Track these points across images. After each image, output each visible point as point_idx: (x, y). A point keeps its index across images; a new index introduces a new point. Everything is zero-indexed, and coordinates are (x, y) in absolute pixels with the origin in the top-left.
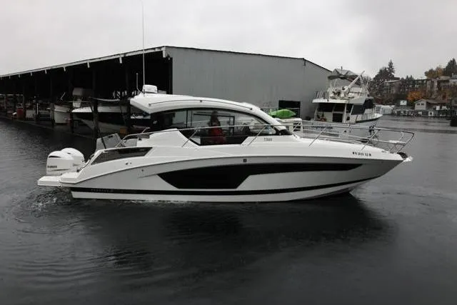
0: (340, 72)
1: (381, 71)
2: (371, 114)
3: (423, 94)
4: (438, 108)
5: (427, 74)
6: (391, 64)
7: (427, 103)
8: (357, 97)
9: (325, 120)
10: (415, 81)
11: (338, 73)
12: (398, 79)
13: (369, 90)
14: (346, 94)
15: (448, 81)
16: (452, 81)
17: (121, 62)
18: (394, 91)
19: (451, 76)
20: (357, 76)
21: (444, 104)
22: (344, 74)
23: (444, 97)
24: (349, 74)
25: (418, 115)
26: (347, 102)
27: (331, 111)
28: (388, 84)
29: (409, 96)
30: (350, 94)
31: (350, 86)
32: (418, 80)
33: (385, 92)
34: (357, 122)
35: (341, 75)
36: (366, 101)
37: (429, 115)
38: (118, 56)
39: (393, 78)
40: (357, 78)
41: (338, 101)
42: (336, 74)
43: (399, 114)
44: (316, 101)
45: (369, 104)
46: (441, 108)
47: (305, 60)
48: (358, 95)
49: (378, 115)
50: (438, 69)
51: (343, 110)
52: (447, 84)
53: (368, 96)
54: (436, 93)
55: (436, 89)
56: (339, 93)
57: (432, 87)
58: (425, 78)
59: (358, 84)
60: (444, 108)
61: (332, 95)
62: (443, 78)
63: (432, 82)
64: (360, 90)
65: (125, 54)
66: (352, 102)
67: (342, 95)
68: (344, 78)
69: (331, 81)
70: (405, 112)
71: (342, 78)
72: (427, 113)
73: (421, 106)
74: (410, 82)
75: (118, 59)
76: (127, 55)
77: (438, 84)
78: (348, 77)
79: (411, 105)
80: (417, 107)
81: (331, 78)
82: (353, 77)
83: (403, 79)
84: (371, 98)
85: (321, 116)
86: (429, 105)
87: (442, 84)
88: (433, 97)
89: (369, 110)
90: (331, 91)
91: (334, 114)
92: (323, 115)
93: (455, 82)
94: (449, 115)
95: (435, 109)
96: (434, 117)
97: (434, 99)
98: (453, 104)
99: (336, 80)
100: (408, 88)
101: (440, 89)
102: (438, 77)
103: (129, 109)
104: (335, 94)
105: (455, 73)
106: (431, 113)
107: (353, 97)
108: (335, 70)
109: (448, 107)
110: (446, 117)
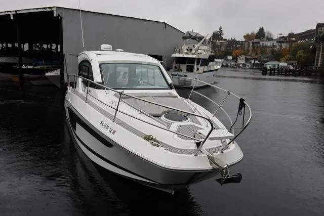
1: (214, 33)
2: (213, 66)
3: (243, 52)
4: (253, 62)
5: (245, 37)
6: (221, 29)
7: (246, 58)
8: (204, 53)
9: (181, 70)
10: (237, 42)
11: (190, 34)
12: (226, 40)
13: (212, 48)
14: (196, 50)
15: (259, 43)
16: (261, 43)
17: (12, 18)
18: (223, 49)
19: (261, 39)
20: (203, 37)
21: (257, 59)
22: (194, 35)
23: (256, 54)
24: (197, 36)
25: (240, 67)
26: (197, 57)
27: (185, 63)
28: (219, 44)
29: (234, 52)
30: (199, 51)
31: (199, 45)
32: (239, 42)
33: (217, 49)
34: (204, 72)
35: (192, 36)
36: (210, 56)
37: (247, 67)
39: (222, 39)
41: (190, 56)
42: (188, 35)
43: (227, 66)
44: (174, 55)
45: (211, 59)
46: (255, 61)
47: (166, 24)
48: (204, 52)
49: (218, 67)
50: (252, 33)
51: (194, 63)
52: (258, 45)
53: (211, 52)
54: (251, 51)
55: (251, 48)
56: (191, 50)
57: (249, 47)
58: (244, 40)
59: (204, 43)
60: (257, 62)
61: (186, 51)
62: (256, 40)
63: (249, 43)
64: (206, 48)
65: (16, 11)
66: (201, 56)
67: (193, 51)
68: (194, 38)
69: (184, 40)
70: (231, 64)
71: (192, 38)
72: (246, 65)
73: (241, 61)
74: (233, 42)
76: (18, 12)
77: (253, 45)
78: (198, 38)
79: (235, 59)
80: (239, 61)
81: (185, 38)
82: (201, 38)
83: (229, 40)
84: (212, 54)
85: (177, 67)
86: (247, 60)
87: (255, 45)
88: (250, 53)
89: (211, 63)
90: (185, 48)
91: (187, 66)
92: (179, 66)
93: (263, 44)
94: (260, 67)
95: (251, 62)
96: (250, 68)
97: (250, 55)
98: (262, 59)
99: (188, 40)
100: (233, 47)
101: (254, 48)
102: (252, 39)
103: (20, 60)
104: (188, 50)
105: (264, 37)
106: (248, 65)
107: (201, 53)
108: (188, 32)
109: (259, 61)
110: (258, 68)
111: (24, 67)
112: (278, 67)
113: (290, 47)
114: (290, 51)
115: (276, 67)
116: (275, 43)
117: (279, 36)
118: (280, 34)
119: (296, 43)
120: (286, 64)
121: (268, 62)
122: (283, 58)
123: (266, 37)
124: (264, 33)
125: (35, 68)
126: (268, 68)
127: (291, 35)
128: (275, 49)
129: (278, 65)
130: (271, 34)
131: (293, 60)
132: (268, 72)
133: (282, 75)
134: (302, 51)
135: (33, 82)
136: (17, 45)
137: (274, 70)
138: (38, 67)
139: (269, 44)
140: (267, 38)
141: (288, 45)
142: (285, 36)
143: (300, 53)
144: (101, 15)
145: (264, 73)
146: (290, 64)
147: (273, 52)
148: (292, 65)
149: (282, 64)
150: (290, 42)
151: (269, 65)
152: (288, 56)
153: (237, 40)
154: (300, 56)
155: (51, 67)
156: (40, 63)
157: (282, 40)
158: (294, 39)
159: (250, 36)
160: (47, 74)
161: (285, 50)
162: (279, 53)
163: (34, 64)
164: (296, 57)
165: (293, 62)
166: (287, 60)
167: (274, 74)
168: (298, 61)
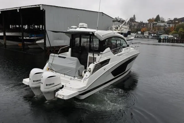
0: (118, 19)
1: (130, 19)
2: (130, 37)
3: (147, 29)
4: (153, 35)
5: (148, 20)
6: (134, 16)
8: (125, 30)
10: (144, 23)
11: (117, 19)
12: (137, 22)
13: (129, 27)
14: (120, 28)
15: (157, 24)
16: (158, 24)
17: (18, 11)
18: (136, 27)
21: (155, 33)
22: (119, 20)
23: (155, 30)
24: (121, 20)
25: (145, 38)
26: (121, 32)
28: (133, 25)
29: (142, 30)
30: (122, 28)
31: (122, 25)
32: (145, 23)
35: (118, 20)
36: (128, 32)
37: (150, 38)
38: (17, 8)
39: (135, 22)
40: (125, 22)
41: (117, 32)
42: (116, 20)
43: (138, 37)
46: (154, 35)
47: (103, 13)
49: (133, 38)
50: (153, 18)
52: (156, 25)
53: (129, 29)
54: (152, 29)
55: (152, 27)
56: (117, 28)
57: (151, 26)
58: (148, 22)
60: (155, 35)
61: (114, 29)
62: (155, 22)
63: (151, 24)
64: (126, 27)
65: (20, 7)
66: (123, 32)
67: (119, 29)
68: (119, 21)
69: (114, 23)
70: (140, 36)
73: (146, 34)
74: (142, 23)
75: (17, 9)
78: (121, 21)
79: (143, 33)
81: (114, 21)
82: (123, 21)
83: (139, 22)
86: (149, 34)
87: (154, 25)
88: (151, 30)
89: (129, 35)
90: (114, 27)
93: (159, 24)
95: (152, 35)
96: (151, 39)
98: (158, 33)
99: (116, 22)
100: (141, 26)
101: (153, 27)
102: (153, 22)
103: (23, 34)
104: (116, 28)
105: (159, 21)
107: (123, 30)
108: (116, 18)
109: (156, 34)
110: (156, 39)
111: (24, 38)
113: (175, 26)
114: (175, 29)
115: (167, 38)
116: (166, 24)
117: (168, 20)
118: (170, 19)
119: (178, 24)
120: (172, 36)
121: (162, 35)
122: (171, 33)
123: (161, 20)
124: (160, 18)
125: (31, 38)
126: (162, 38)
127: (175, 19)
128: (166, 27)
129: (168, 37)
130: (164, 19)
131: (177, 34)
132: (162, 41)
133: (170, 42)
134: (182, 28)
135: (29, 46)
138: (32, 38)
139: (162, 24)
141: (174, 25)
142: (172, 20)
143: (181, 30)
144: (66, 9)
145: (160, 41)
146: (175, 36)
147: (164, 29)
149: (170, 36)
150: (175, 23)
151: (162, 37)
152: (173, 31)
153: (144, 22)
154: (181, 32)
155: (39, 38)
156: (33, 36)
157: (170, 22)
158: (177, 22)
159: (151, 20)
160: (37, 42)
161: (172, 28)
162: (168, 29)
163: (30, 36)
164: (179, 32)
165: (177, 35)
166: (173, 34)
167: (165, 42)
168: (179, 34)
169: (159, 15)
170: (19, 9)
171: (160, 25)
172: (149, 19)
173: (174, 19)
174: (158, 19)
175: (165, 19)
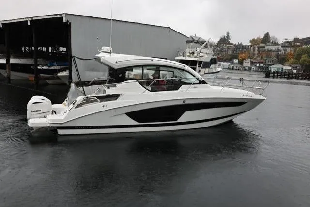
1: (222, 38)
2: (215, 68)
3: (249, 56)
4: (258, 65)
5: (251, 41)
6: (228, 34)
7: (251, 61)
8: (206, 56)
10: (243, 46)
11: (193, 39)
12: (232, 44)
13: (214, 51)
14: (198, 54)
15: (264, 47)
16: (267, 47)
17: (29, 24)
18: (230, 52)
19: (266, 44)
20: (205, 41)
21: (262, 63)
22: (197, 39)
23: (262, 58)
24: (200, 40)
25: (245, 70)
26: (199, 60)
28: (226, 48)
29: (240, 56)
30: (201, 54)
31: (200, 48)
32: (245, 46)
33: (224, 53)
34: (205, 73)
35: (195, 40)
36: (211, 59)
37: (252, 70)
39: (229, 43)
40: (205, 43)
41: (193, 59)
42: (191, 40)
43: (233, 69)
44: (177, 58)
45: (213, 61)
46: (260, 65)
47: (170, 29)
49: (220, 69)
50: (258, 38)
51: (196, 65)
52: (264, 49)
53: (213, 55)
54: (256, 55)
55: (256, 52)
56: (193, 53)
57: (254, 51)
58: (250, 44)
59: (206, 46)
60: (262, 65)
61: (189, 54)
62: (261, 45)
63: (255, 48)
64: (208, 51)
65: (32, 18)
66: (201, 59)
67: (195, 55)
68: (197, 42)
69: (188, 44)
70: (237, 67)
71: (195, 43)
72: (251, 68)
73: (247, 64)
74: (240, 47)
75: (27, 21)
76: (34, 19)
77: (258, 49)
78: (200, 42)
79: (241, 62)
80: (245, 64)
81: (188, 42)
82: (203, 42)
83: (236, 44)
84: (215, 57)
86: (252, 63)
87: (261, 49)
88: (255, 57)
89: (213, 65)
90: (188, 51)
94: (264, 70)
95: (256, 66)
96: (255, 71)
97: (255, 59)
98: (267, 63)
99: (192, 43)
100: (239, 51)
101: (259, 52)
102: (258, 44)
103: (36, 61)
104: (190, 53)
105: (269, 42)
106: (254, 69)
107: (203, 56)
108: (191, 36)
109: (264, 64)
110: (263, 71)
111: (39, 68)
112: (282, 71)
113: (295, 51)
114: (294, 55)
115: (280, 71)
116: (280, 48)
117: (284, 41)
118: (287, 39)
119: (300, 48)
120: (290, 68)
121: (272, 65)
122: (288, 62)
123: (271, 41)
124: (270, 37)
125: (50, 68)
126: (272, 71)
127: (296, 40)
129: (283, 68)
130: (276, 39)
131: (297, 64)
132: (271, 75)
133: (284, 77)
134: (306, 55)
135: (48, 81)
136: (33, 48)
137: (277, 73)
138: (53, 68)
139: (274, 48)
140: (272, 43)
141: (292, 50)
142: (290, 41)
143: (304, 57)
145: (267, 76)
146: (294, 68)
147: (277, 56)
148: (296, 68)
149: (287, 68)
150: (295, 46)
151: (274, 68)
152: (292, 59)
153: (244, 45)
154: (305, 60)
155: (64, 68)
156: (55, 64)
157: (287, 44)
158: (298, 44)
159: (256, 40)
160: (59, 74)
161: (289, 54)
162: (284, 57)
163: (49, 65)
164: (300, 60)
165: (297, 66)
166: (291, 64)
167: (277, 77)
168: (302, 65)
169: (268, 33)
170: (30, 21)
171: (269, 49)
172: (252, 39)
173: (294, 39)
174: (266, 39)
175: (278, 39)
